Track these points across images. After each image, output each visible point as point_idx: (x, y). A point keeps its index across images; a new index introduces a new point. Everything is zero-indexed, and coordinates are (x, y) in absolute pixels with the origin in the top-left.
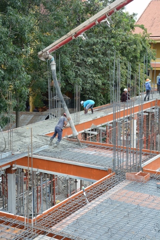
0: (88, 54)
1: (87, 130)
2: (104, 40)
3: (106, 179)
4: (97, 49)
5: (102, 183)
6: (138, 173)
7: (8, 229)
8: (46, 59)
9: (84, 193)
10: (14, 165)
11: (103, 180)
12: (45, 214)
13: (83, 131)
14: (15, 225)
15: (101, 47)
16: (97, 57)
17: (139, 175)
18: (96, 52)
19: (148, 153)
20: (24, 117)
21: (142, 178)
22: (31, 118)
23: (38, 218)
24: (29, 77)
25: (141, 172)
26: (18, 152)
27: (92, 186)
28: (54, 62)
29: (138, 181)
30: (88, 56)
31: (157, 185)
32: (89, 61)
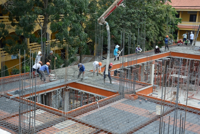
0: (128, 20)
1: (118, 69)
2: (139, 10)
3: (113, 97)
4: (134, 17)
5: (109, 99)
6: (131, 95)
7: (54, 116)
8: (103, 23)
9: (97, 103)
10: (68, 87)
11: (111, 97)
12: (73, 111)
13: (115, 70)
14: (57, 114)
15: (138, 15)
16: (134, 22)
17: (132, 96)
18: (134, 18)
19: (145, 85)
20: (86, 58)
21: (133, 97)
22: (90, 59)
23: (69, 112)
24: (86, 35)
25: (133, 94)
26: (70, 80)
27: (104, 100)
28: (108, 25)
29: (130, 99)
30: (128, 21)
31: (140, 101)
32: (128, 24)
